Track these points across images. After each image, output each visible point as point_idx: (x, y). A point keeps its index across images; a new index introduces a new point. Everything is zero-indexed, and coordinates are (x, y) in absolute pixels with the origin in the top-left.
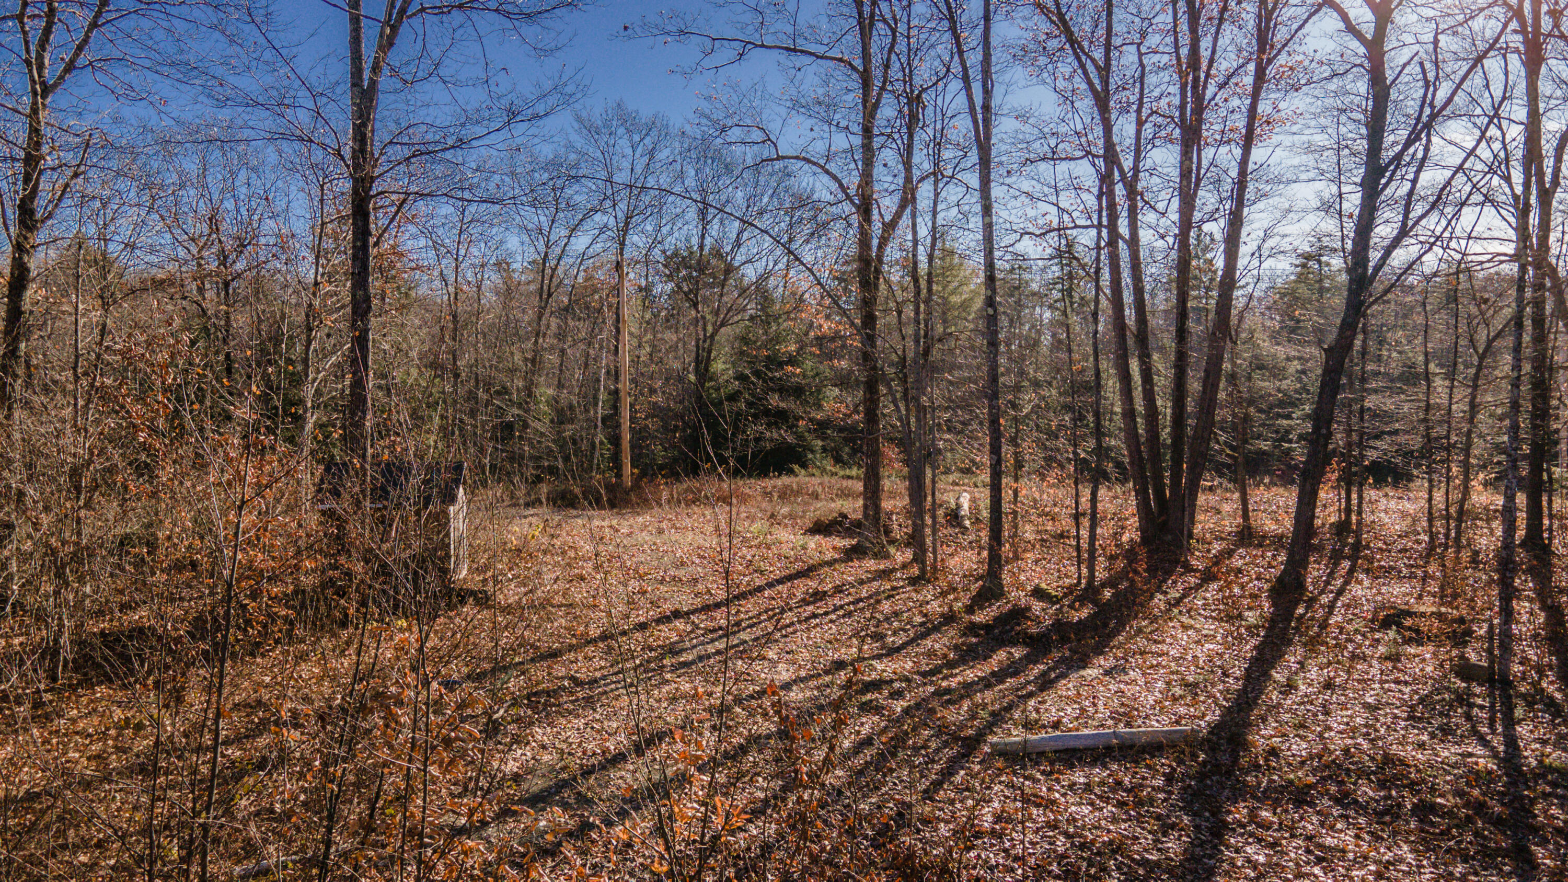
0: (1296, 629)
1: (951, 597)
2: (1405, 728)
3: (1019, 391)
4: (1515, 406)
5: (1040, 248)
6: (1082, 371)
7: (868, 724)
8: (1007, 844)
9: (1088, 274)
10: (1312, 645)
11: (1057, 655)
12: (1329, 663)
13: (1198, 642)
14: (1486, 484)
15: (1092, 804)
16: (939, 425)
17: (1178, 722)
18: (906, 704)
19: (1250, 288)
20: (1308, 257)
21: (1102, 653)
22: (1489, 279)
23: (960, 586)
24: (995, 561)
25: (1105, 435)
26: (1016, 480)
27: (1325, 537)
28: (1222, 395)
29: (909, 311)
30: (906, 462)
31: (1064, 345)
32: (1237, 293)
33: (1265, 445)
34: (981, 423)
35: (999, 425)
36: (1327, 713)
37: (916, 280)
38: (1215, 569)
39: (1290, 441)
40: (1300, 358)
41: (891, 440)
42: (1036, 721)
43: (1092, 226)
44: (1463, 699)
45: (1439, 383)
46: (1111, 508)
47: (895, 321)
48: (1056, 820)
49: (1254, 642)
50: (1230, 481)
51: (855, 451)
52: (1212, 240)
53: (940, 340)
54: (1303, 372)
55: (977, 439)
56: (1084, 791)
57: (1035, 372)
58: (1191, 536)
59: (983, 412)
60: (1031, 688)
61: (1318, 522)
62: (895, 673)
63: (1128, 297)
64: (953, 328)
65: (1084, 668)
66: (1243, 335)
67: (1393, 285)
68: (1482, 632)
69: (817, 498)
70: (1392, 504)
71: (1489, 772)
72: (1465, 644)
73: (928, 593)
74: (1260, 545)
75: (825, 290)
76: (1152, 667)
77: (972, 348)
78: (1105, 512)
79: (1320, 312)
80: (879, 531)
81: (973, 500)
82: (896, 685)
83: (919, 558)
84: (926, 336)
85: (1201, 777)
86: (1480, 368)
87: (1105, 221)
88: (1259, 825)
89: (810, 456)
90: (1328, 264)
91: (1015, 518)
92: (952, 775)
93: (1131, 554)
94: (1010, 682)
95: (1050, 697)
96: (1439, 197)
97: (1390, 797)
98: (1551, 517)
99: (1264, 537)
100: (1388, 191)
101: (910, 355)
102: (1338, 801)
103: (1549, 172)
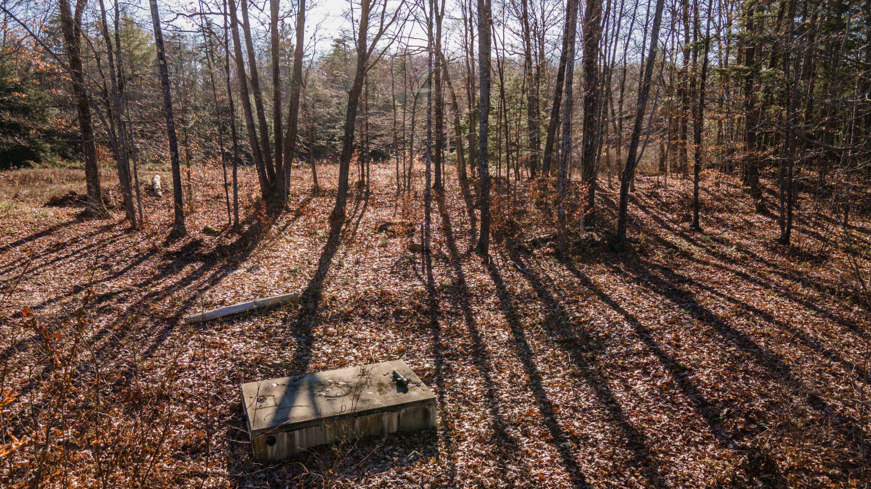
0: (342, 236)
1: (154, 238)
2: (390, 278)
3: (186, 113)
4: (429, 122)
5: (191, 25)
6: (223, 101)
7: (103, 321)
8: (199, 372)
9: (221, 43)
10: (350, 243)
11: (220, 264)
12: (357, 252)
13: (295, 249)
14: (419, 160)
15: (245, 341)
16: (135, 133)
17: (287, 291)
18: (129, 305)
19: (311, 57)
20: (338, 41)
21: (245, 260)
22: (418, 58)
23: (159, 231)
24: (180, 215)
25: (238, 138)
26: (188, 166)
27: (353, 190)
28: (300, 116)
29: (105, 58)
30: (115, 158)
31: (210, 85)
32: (305, 59)
33: (323, 143)
34: (163, 133)
35: (175, 133)
36: (357, 276)
37: (107, 38)
38: (302, 210)
39: (335, 141)
40: (337, 96)
41: (103, 143)
42: (211, 302)
43: (221, 14)
44: (412, 261)
45: (399, 110)
46: (245, 180)
47: (96, 64)
48: (226, 354)
49: (323, 245)
50: (307, 162)
51: (76, 151)
52: (290, 28)
53: (130, 79)
54: (339, 104)
55: (161, 142)
56: (240, 335)
57: (195, 101)
58: (288, 193)
59: (164, 125)
60: (207, 284)
61: (350, 182)
62: (120, 287)
63: (245, 58)
64: (139, 72)
65: (236, 269)
66: (309, 83)
67: (378, 59)
68: (419, 229)
69: (51, 182)
70: (382, 171)
71: (422, 292)
72: (412, 235)
73: (138, 237)
74: (323, 196)
75: (38, 40)
76: (272, 264)
77: (153, 85)
78: (242, 182)
79: (346, 71)
80: (101, 201)
81: (162, 179)
82: (121, 295)
83: (130, 216)
84: (119, 76)
85: (300, 317)
86: (415, 103)
87: (228, 11)
88: (328, 335)
89: (42, 154)
90: (348, 46)
91: (190, 188)
92: (163, 340)
93: (257, 205)
94: (194, 283)
95: (218, 288)
96: (396, 16)
97: (384, 310)
98: (444, 174)
99: (325, 191)
100: (374, 9)
101: (110, 88)
102: (362, 316)
103: (440, 7)
